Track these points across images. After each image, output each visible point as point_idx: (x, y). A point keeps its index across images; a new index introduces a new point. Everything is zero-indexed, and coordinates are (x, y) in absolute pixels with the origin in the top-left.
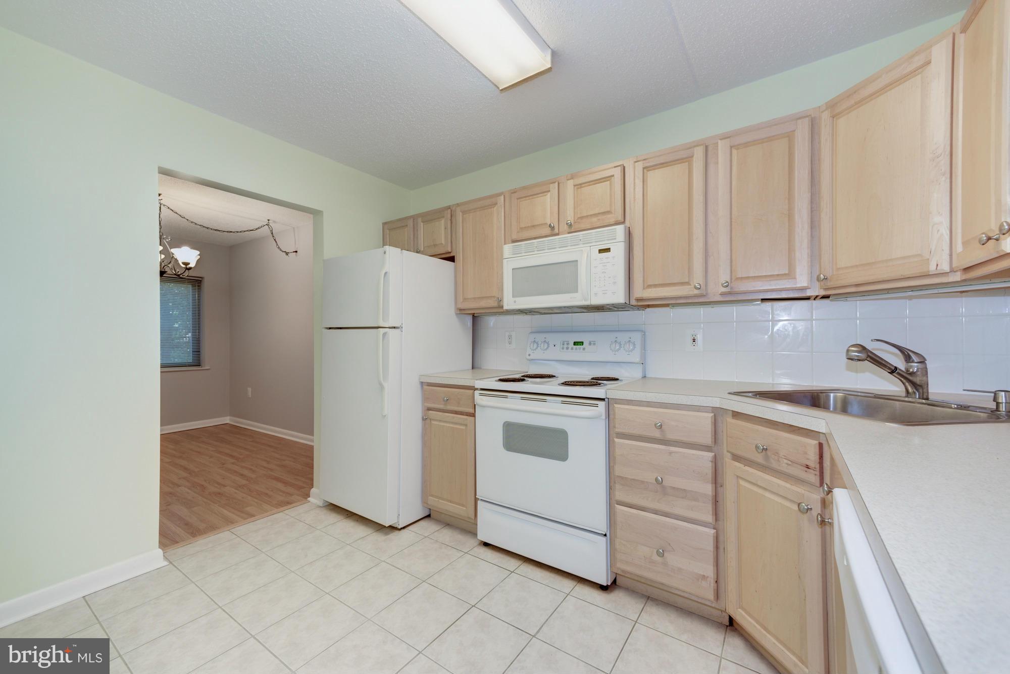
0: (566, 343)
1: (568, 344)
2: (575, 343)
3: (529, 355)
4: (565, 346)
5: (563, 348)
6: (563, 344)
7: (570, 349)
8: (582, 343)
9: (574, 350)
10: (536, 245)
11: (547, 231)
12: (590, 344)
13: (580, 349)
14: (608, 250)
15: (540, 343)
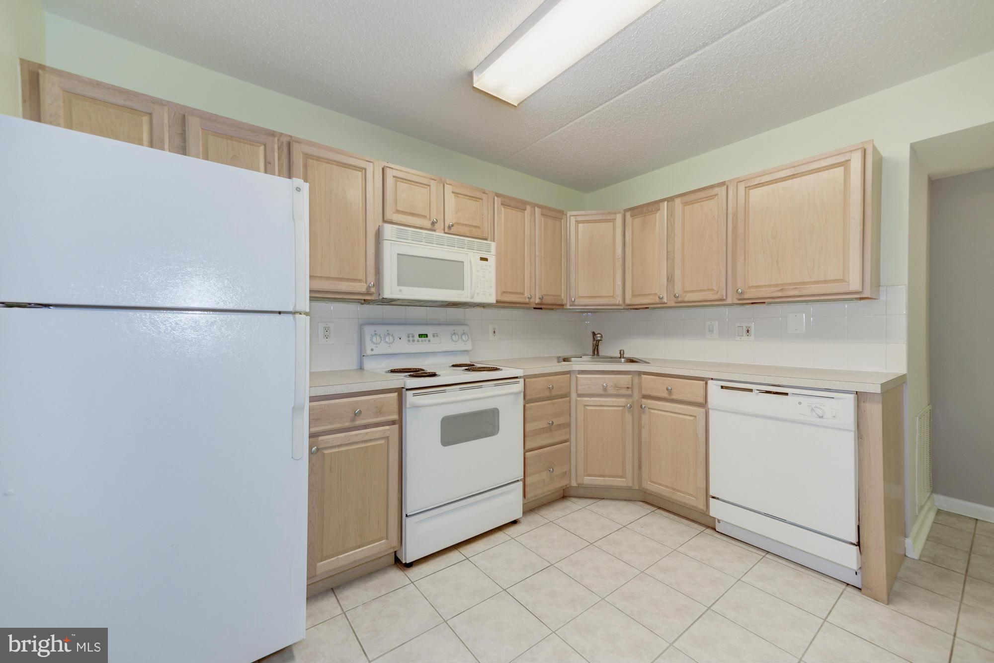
0: (411, 335)
1: (413, 336)
2: (420, 336)
3: (372, 350)
4: (411, 339)
5: (409, 341)
6: (409, 337)
7: (416, 341)
8: (426, 336)
9: (420, 343)
10: (424, 236)
11: (428, 224)
12: (434, 336)
13: (425, 341)
14: (486, 260)
15: (382, 336)
